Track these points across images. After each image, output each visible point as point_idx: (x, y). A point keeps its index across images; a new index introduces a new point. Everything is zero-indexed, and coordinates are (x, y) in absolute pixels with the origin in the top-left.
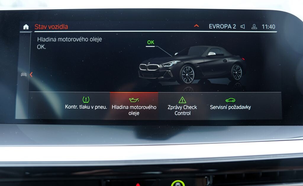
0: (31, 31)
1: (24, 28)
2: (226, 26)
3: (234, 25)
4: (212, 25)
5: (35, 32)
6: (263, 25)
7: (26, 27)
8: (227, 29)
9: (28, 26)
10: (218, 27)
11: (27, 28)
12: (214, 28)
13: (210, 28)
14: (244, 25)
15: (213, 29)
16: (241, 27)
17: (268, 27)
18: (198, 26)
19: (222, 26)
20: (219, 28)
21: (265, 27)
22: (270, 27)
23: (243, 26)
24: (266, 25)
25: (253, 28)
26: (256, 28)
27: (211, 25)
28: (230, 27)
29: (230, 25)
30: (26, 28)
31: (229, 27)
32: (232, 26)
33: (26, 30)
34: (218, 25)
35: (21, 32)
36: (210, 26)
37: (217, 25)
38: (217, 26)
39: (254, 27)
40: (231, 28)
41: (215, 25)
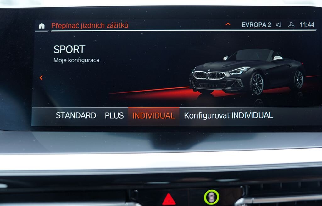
0: (48, 30)
1: (40, 28)
2: (260, 24)
3: (270, 24)
4: (245, 24)
5: (52, 31)
6: (301, 23)
8: (261, 28)
9: (44, 25)
10: (252, 25)
12: (247, 26)
14: (280, 23)
15: (246, 28)
16: (277, 25)
18: (230, 25)
19: (256, 24)
21: (303, 25)
22: (308, 25)
23: (279, 25)
24: (305, 23)
26: (293, 26)
27: (243, 24)
28: (265, 25)
29: (264, 23)
30: (42, 27)
31: (263, 25)
32: (267, 25)
33: (42, 29)
35: (36, 31)
36: (243, 25)
37: (250, 23)
38: (250, 25)
39: (291, 25)
40: (266, 27)
41: (249, 23)
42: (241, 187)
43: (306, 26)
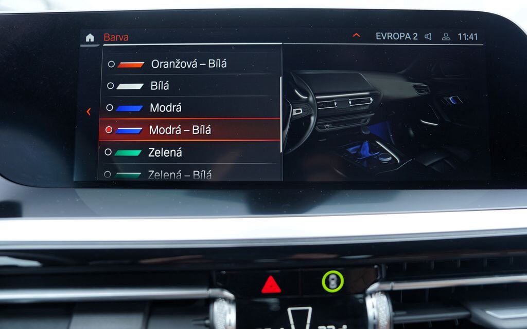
0: (98, 44)
1: (87, 40)
2: (402, 35)
3: (415, 35)
4: (381, 34)
5: (104, 45)
6: (460, 34)
7: (90, 38)
8: (403, 40)
9: (93, 37)
10: (391, 36)
11: (92, 40)
12: (384, 38)
13: (377, 39)
14: (430, 34)
15: (382, 41)
16: (426, 36)
17: (467, 37)
18: (359, 36)
19: (396, 36)
20: (392, 39)
21: (463, 37)
22: (470, 38)
23: (429, 36)
24: (465, 34)
25: (444, 39)
26: (448, 39)
27: (378, 34)
28: (409, 37)
29: (408, 34)
30: (90, 40)
31: (406, 37)
32: (412, 36)
33: (90, 43)
34: (390, 35)
35: (82, 46)
36: (377, 36)
38: (388, 36)
39: (446, 38)
40: (410, 39)
41: (386, 34)
42: (376, 266)
43: (467, 39)
